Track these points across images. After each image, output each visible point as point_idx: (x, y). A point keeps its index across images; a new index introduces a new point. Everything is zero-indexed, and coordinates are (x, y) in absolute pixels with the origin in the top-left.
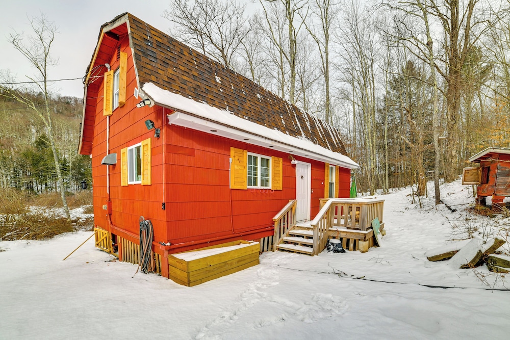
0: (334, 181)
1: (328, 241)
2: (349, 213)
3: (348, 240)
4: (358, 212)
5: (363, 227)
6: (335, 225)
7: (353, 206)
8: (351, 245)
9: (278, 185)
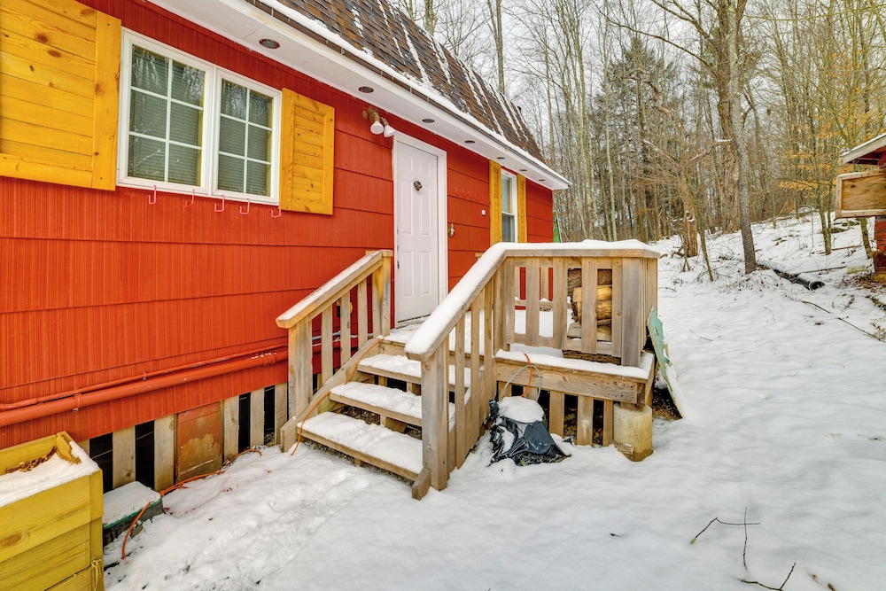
0: (515, 211)
1: (494, 411)
2: (570, 294)
3: (571, 402)
4: (603, 291)
5: (627, 351)
6: (519, 339)
7: (585, 265)
8: (585, 422)
9: (314, 195)
